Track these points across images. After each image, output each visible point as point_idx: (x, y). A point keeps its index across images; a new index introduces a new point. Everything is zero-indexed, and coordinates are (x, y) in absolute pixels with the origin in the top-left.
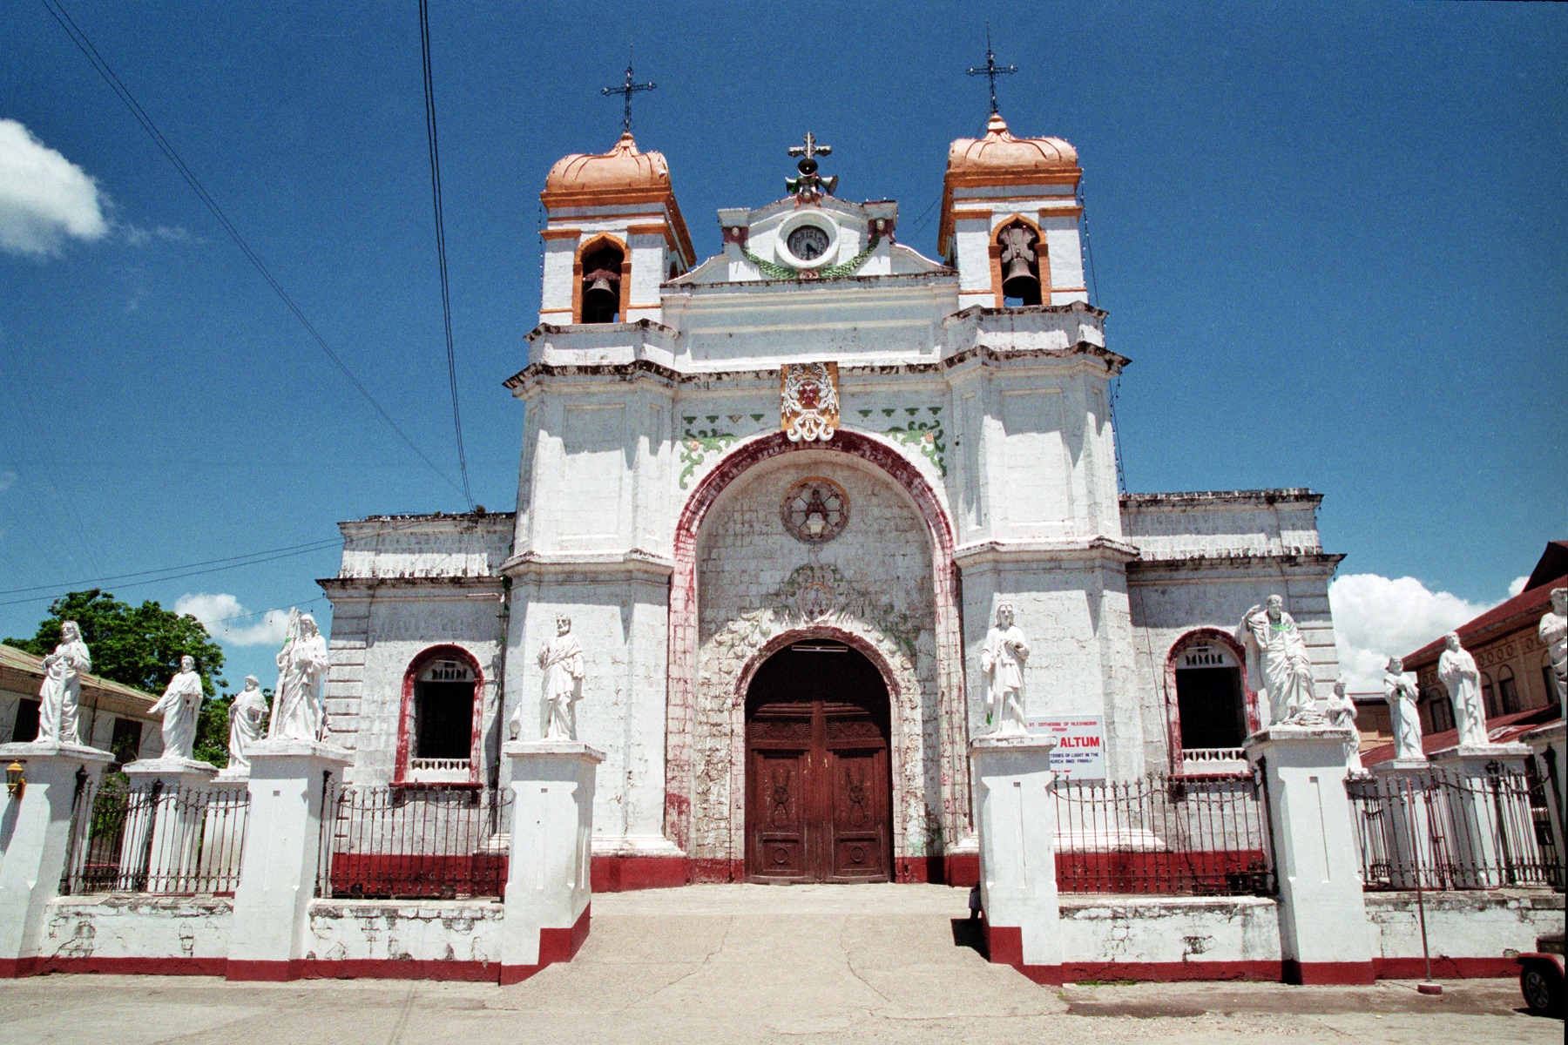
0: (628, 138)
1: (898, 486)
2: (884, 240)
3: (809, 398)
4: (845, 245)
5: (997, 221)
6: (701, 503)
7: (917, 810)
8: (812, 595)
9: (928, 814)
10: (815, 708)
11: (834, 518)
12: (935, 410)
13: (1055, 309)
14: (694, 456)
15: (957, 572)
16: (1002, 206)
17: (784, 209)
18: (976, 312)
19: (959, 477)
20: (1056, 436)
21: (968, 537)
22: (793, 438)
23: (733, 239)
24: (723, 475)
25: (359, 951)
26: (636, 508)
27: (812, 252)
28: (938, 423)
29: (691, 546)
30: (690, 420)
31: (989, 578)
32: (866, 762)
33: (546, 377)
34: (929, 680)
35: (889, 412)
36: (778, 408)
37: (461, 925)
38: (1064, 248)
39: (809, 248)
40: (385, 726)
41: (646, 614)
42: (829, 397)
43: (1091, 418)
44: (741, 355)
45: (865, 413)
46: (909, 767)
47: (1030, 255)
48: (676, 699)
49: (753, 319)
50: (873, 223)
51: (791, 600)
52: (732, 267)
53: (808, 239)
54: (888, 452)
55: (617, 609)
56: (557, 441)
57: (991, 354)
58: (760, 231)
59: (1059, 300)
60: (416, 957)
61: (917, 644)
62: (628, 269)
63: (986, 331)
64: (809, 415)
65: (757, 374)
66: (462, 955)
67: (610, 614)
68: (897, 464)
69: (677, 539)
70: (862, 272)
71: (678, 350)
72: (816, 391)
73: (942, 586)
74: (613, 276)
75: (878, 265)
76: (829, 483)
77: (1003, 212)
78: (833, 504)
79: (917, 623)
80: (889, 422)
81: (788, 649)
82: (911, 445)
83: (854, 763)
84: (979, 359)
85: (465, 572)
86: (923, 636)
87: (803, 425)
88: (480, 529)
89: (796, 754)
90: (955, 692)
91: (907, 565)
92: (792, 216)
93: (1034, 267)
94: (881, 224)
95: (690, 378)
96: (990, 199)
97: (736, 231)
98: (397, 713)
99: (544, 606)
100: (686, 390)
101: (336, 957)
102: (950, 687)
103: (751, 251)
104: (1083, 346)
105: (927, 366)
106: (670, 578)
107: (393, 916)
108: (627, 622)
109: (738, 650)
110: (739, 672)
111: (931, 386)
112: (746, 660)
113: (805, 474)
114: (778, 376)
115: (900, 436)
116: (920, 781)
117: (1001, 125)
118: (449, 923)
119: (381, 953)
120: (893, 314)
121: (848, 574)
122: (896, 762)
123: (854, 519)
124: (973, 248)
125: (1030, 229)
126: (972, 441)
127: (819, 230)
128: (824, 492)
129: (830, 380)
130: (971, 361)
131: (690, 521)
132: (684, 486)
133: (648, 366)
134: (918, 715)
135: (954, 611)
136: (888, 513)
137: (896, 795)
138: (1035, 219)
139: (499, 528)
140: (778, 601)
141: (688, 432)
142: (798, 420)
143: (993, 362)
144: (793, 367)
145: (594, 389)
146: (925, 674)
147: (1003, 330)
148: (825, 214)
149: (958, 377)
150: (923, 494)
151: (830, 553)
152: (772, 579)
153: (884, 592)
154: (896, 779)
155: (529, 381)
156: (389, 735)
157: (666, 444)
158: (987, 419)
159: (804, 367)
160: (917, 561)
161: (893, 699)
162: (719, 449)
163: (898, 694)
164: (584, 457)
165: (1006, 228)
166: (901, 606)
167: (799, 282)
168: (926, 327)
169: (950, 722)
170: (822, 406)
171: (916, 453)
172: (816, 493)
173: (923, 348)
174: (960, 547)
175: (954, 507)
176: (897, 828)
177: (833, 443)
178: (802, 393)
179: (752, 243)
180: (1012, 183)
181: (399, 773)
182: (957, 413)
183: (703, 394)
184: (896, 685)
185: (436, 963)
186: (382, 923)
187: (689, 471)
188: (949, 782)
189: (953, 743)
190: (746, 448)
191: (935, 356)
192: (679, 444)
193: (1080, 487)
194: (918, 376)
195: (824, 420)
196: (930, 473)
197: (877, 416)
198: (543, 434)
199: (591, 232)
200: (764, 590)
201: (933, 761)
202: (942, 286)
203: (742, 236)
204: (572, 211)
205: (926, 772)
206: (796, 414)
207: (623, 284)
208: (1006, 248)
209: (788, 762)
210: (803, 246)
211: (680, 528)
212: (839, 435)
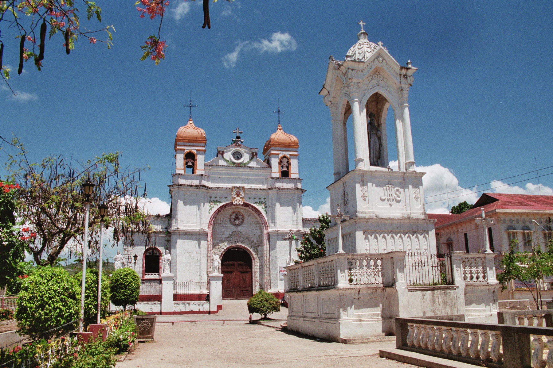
0: (191, 120)
1: (256, 215)
2: (255, 157)
3: (238, 195)
4: (246, 158)
5: (280, 156)
6: (214, 217)
7: (258, 284)
8: (236, 238)
9: (260, 285)
10: (236, 263)
11: (241, 220)
12: (265, 199)
13: (292, 179)
14: (212, 206)
15: (269, 235)
16: (282, 152)
17: (232, 147)
18: (275, 178)
19: (270, 214)
20: (291, 207)
21: (272, 229)
22: (234, 203)
23: (220, 154)
24: (218, 211)
25: (183, 310)
26: (201, 219)
27: (238, 158)
28: (265, 202)
29: (211, 227)
30: (211, 197)
31: (276, 237)
32: (246, 274)
33: (180, 187)
34: (261, 258)
35: (255, 198)
36: (231, 196)
37: (201, 305)
38: (294, 163)
39: (237, 157)
40: (139, 266)
41: (203, 243)
42: (242, 195)
43: (298, 204)
44: (222, 183)
45: (250, 198)
46: (256, 275)
47: (287, 165)
48: (209, 261)
49: (225, 174)
50: (253, 153)
51: (231, 239)
52: (220, 161)
53: (238, 155)
54: (255, 208)
55: (197, 242)
56: (182, 202)
57: (278, 189)
58: (226, 152)
59: (293, 176)
60: (194, 310)
61: (258, 249)
62: (196, 160)
63: (277, 182)
64: (238, 198)
65: (227, 188)
66: (201, 310)
67: (195, 243)
68: (256, 210)
69: (209, 225)
70: (250, 165)
71: (208, 181)
72: (240, 193)
73: (265, 238)
74: (193, 161)
75: (253, 164)
76: (239, 212)
77: (282, 154)
78: (240, 217)
79: (258, 244)
80: (255, 201)
81: (230, 249)
82: (260, 206)
83: (244, 275)
84: (276, 190)
85: (156, 229)
86: (260, 247)
87: (236, 201)
88: (159, 219)
89: (231, 272)
90: (268, 261)
91: (257, 232)
92: (234, 149)
93: (288, 168)
94: (254, 154)
95: (211, 188)
96: (279, 150)
97: (221, 152)
98: (142, 263)
99: (181, 240)
100: (210, 191)
101: (179, 311)
102: (267, 259)
103: (224, 157)
104: (298, 189)
105: (264, 189)
106: (207, 234)
107: (189, 304)
108: (199, 244)
109: (220, 249)
110: (220, 255)
111: (264, 193)
112: (222, 252)
113: (235, 210)
114: (232, 189)
115: (257, 204)
116: (258, 278)
117: (281, 128)
118: (199, 305)
119: (187, 310)
120: (256, 175)
121: (244, 233)
122: (253, 274)
123: (245, 222)
124: (275, 162)
125: (287, 158)
126: (273, 207)
127: (240, 153)
128: (239, 215)
129: (243, 191)
130: (274, 190)
131: (211, 221)
132: (210, 213)
133: (204, 186)
134: (258, 264)
135: (268, 244)
136: (253, 220)
137: (253, 281)
138: (288, 156)
139: (164, 219)
140: (228, 239)
141: (210, 200)
142: (235, 199)
143: (279, 190)
144: (235, 187)
145: (190, 190)
146: (259, 256)
147: (281, 183)
148: (241, 150)
149: (271, 192)
150: (262, 217)
151: (240, 229)
152: (227, 234)
153: (252, 238)
154: (253, 278)
155: (175, 187)
156: (140, 268)
157: (206, 204)
158: (277, 203)
159: (237, 187)
160: (259, 231)
161: (253, 261)
162: (217, 205)
163: (254, 260)
164: (188, 206)
165: (282, 158)
166: (255, 241)
167: (236, 166)
168: (263, 179)
169: (267, 266)
170: (241, 196)
171: (260, 208)
172: (237, 215)
173: (263, 184)
174: (270, 230)
175: (268, 220)
176: (254, 288)
177: (243, 205)
178: (237, 193)
179: (225, 155)
180: (284, 147)
181: (143, 277)
182: (270, 200)
183: (214, 192)
184: (254, 258)
185: (197, 311)
186: (187, 305)
187: (211, 209)
188: (266, 278)
189: (267, 271)
190: (224, 205)
191: (265, 187)
192: (208, 204)
193: (295, 219)
194: (262, 191)
195: (241, 200)
196: (264, 213)
197: (252, 199)
198: (179, 200)
199: (187, 149)
200: (225, 236)
201: (261, 274)
202: (268, 170)
203: (223, 153)
204: (182, 143)
205: (260, 276)
206: (235, 198)
207: (195, 163)
208: (282, 162)
209: (230, 274)
210: (236, 157)
211: (209, 223)
212: (244, 203)
